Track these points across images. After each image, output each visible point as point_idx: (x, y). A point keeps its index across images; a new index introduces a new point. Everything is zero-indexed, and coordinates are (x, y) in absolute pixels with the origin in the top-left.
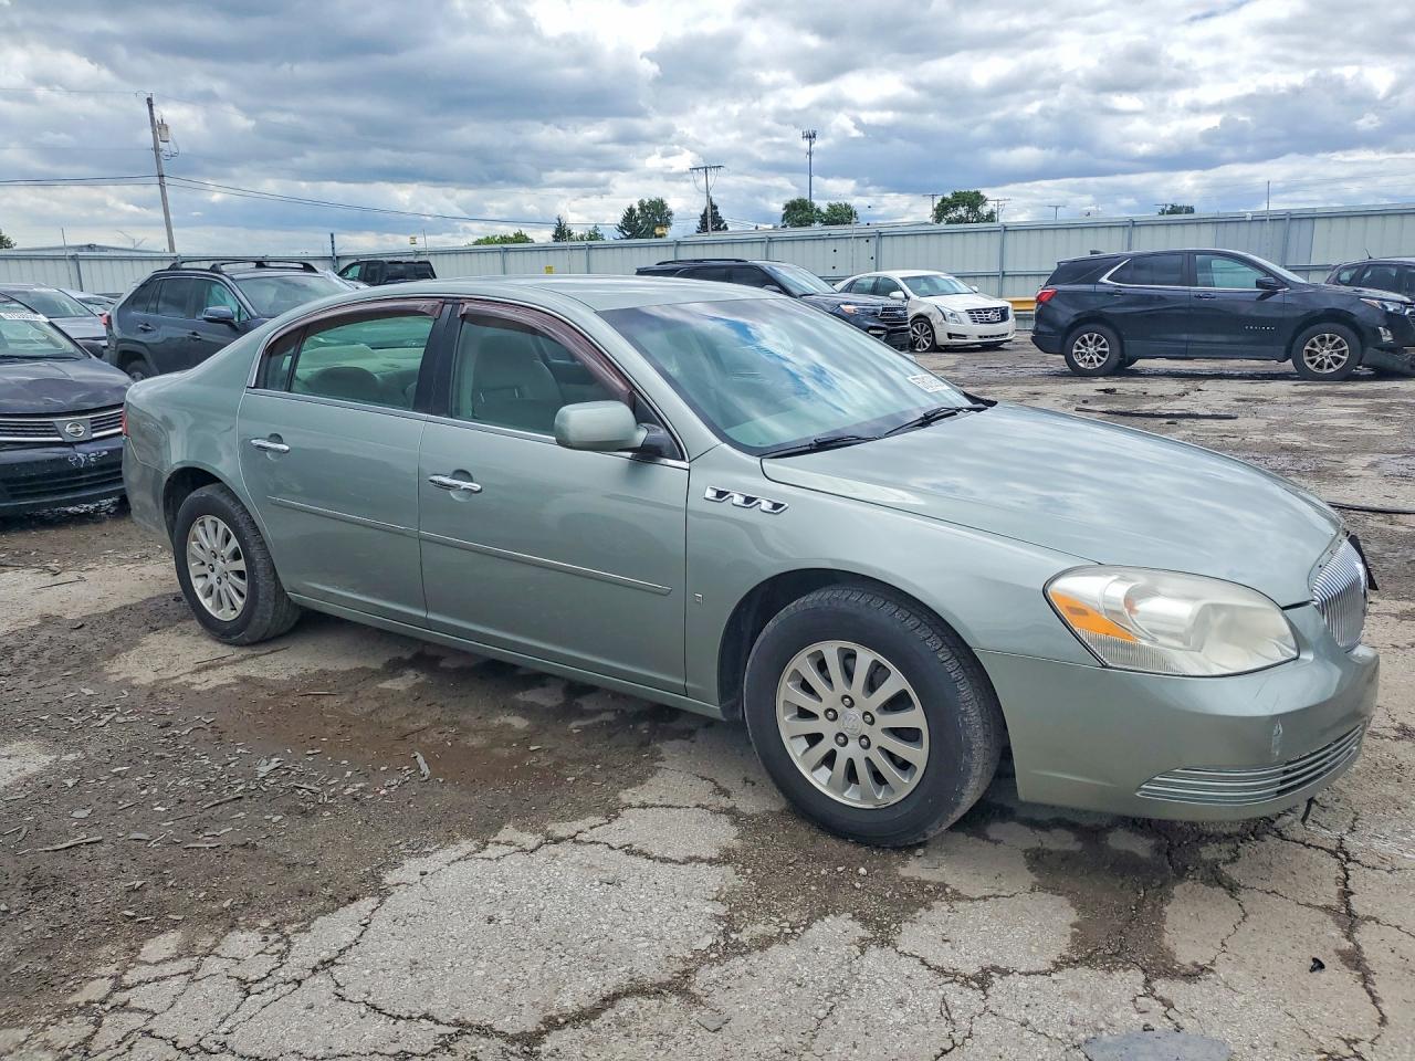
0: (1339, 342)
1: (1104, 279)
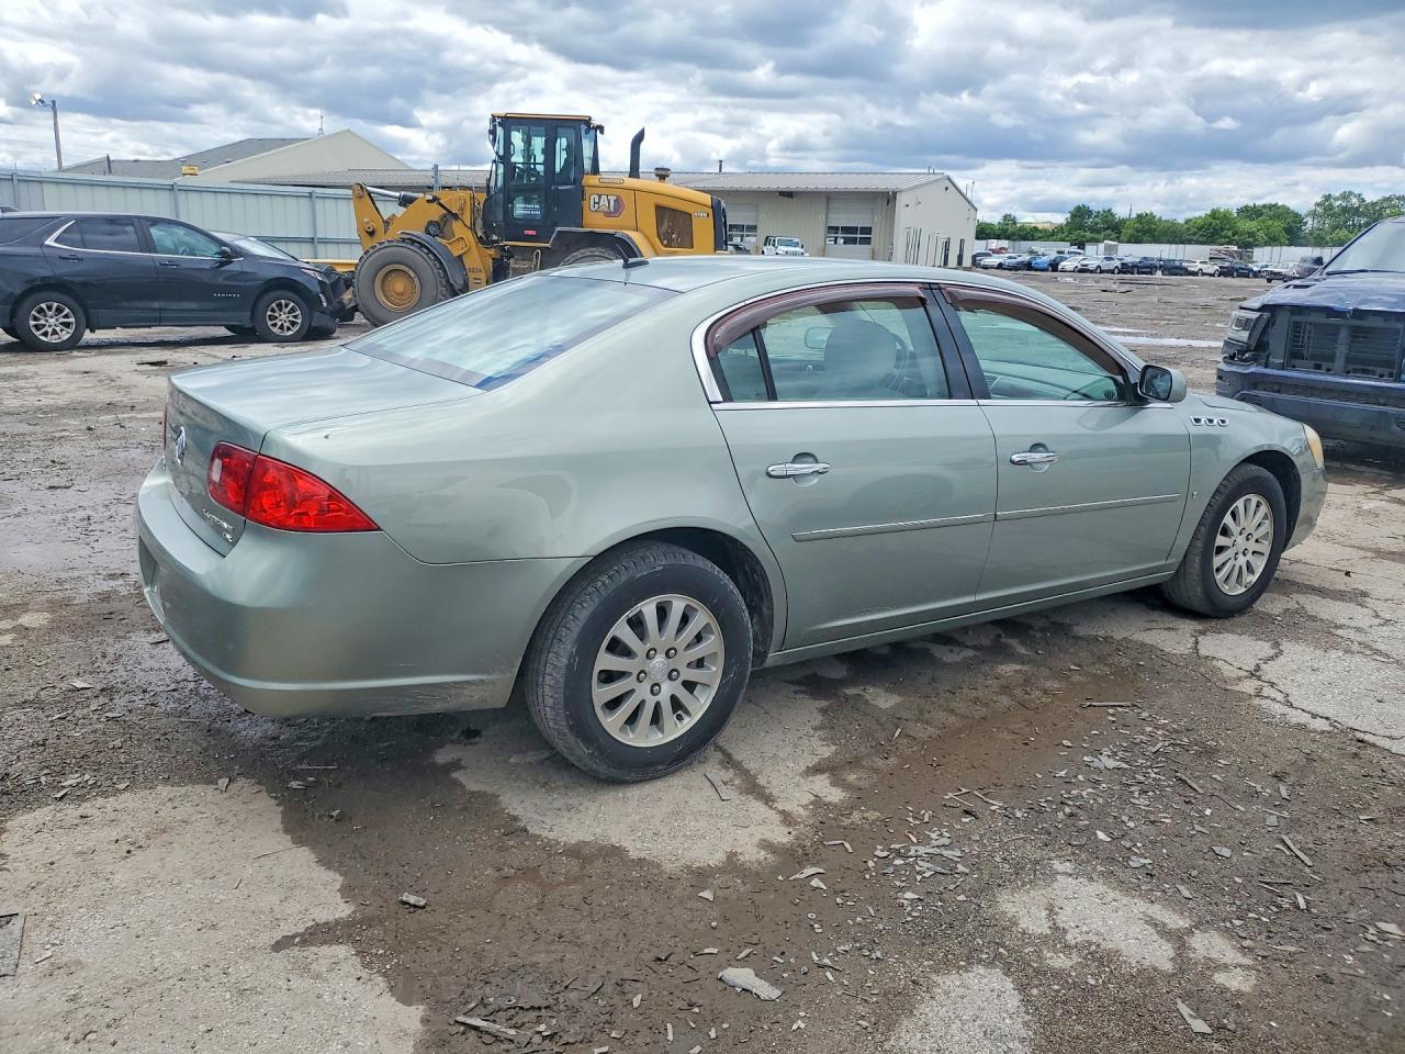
0: (277, 305)
1: (50, 242)
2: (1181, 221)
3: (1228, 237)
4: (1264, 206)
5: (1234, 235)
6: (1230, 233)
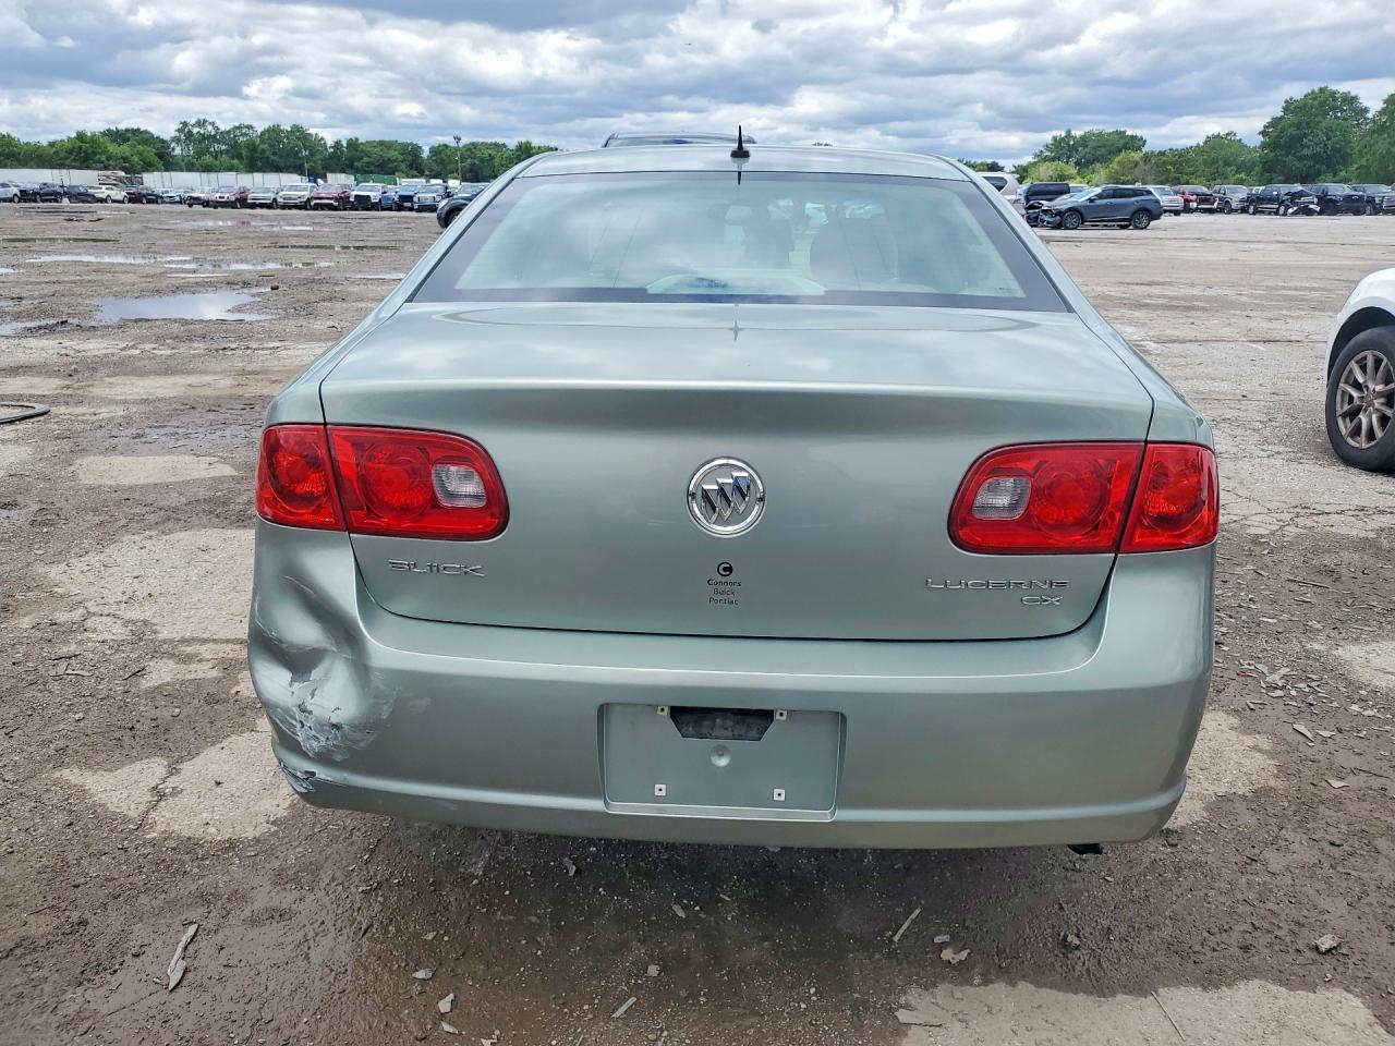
2: (45, 144)
3: (102, 162)
4: (127, 130)
5: (108, 160)
6: (104, 158)
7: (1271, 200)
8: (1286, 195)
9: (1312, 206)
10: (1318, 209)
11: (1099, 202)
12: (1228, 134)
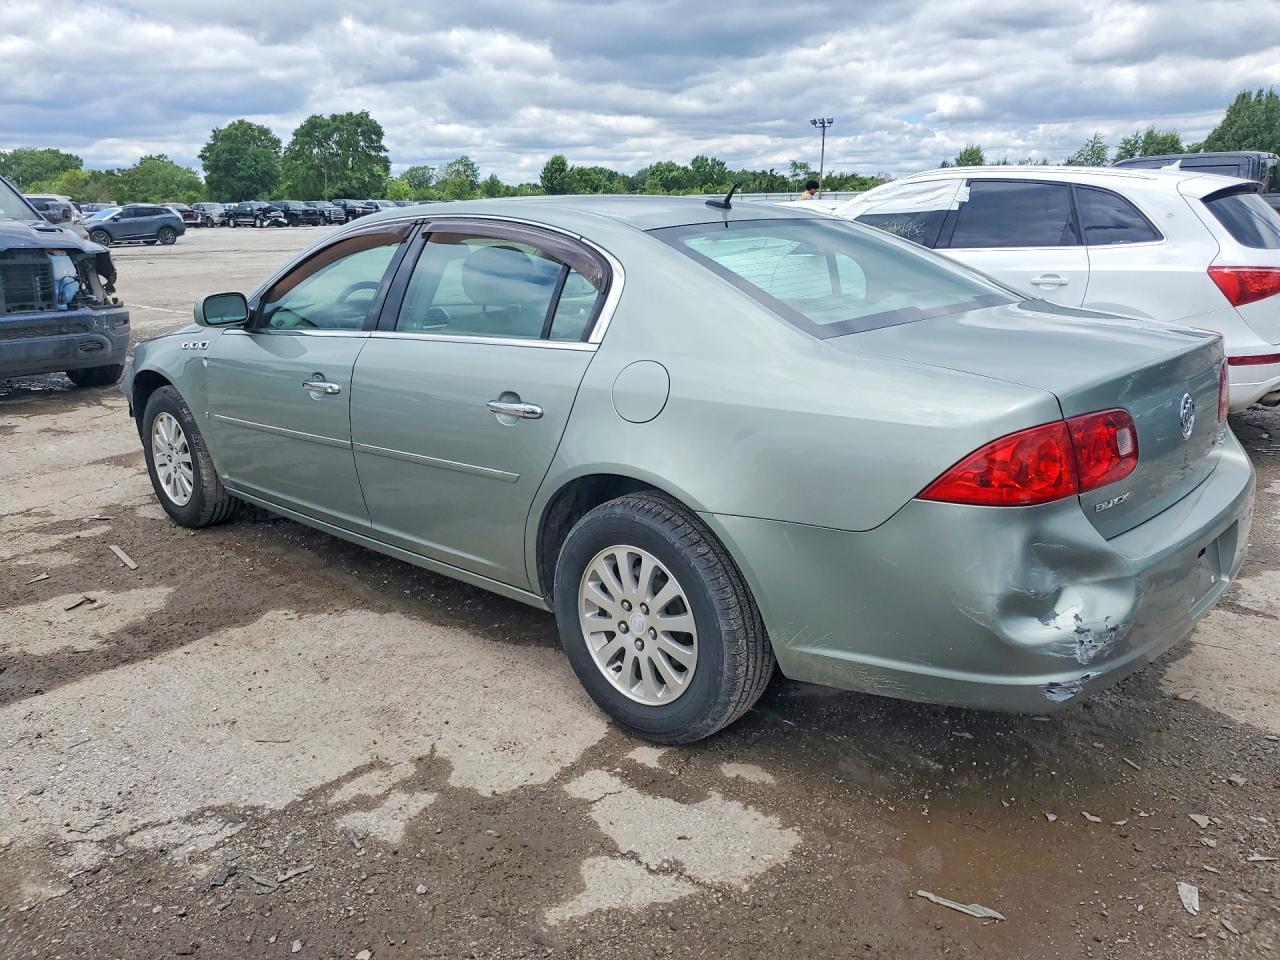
7: (245, 215)
8: (259, 210)
9: (280, 219)
10: (286, 222)
11: (123, 220)
12: (160, 156)
